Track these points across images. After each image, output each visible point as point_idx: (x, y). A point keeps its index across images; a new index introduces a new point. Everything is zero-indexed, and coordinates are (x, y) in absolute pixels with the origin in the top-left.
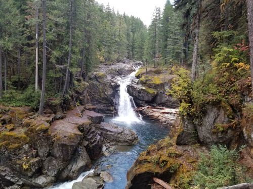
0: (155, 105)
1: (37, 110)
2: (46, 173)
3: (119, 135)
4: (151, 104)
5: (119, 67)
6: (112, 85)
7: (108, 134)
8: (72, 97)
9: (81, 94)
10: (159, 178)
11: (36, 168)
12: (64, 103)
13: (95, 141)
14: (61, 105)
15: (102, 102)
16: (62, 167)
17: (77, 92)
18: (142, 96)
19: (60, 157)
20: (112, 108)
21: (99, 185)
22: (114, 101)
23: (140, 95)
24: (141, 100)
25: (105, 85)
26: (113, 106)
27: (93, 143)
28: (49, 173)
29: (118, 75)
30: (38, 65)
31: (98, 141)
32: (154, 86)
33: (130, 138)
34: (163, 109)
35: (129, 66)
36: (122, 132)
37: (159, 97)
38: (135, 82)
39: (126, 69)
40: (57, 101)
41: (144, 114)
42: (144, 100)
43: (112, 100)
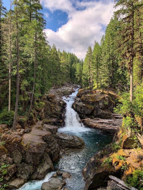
0: (93, 117)
1: (11, 126)
2: (20, 177)
3: (71, 142)
4: (90, 116)
5: (64, 89)
6: (60, 104)
7: (63, 142)
8: (34, 114)
9: (40, 112)
10: (113, 176)
11: (13, 173)
12: (29, 120)
13: (54, 148)
14: (27, 121)
15: (53, 117)
16: (33, 171)
17: (37, 111)
18: (83, 110)
19: (31, 163)
20: (61, 121)
21: (63, 183)
22: (62, 115)
23: (82, 110)
24: (82, 114)
25: (55, 103)
26: (62, 119)
27: (53, 150)
28: (22, 177)
29: (64, 96)
30: (11, 92)
31: (57, 148)
32: (92, 103)
33: (79, 144)
34: (98, 120)
35: (71, 88)
36: (73, 140)
37: (95, 111)
38: (78, 101)
39: (69, 91)
40: (24, 119)
41: (86, 124)
42: (84, 114)
43: (61, 115)
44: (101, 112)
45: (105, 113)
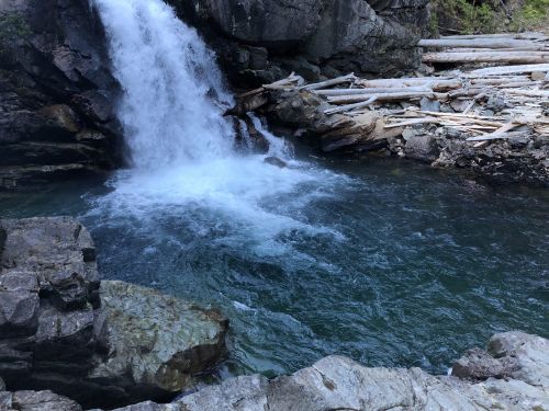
4: (297, 62)
41: (293, 126)
42: (261, 43)
43: (45, 60)
44: (366, 28)
45: (388, 30)
